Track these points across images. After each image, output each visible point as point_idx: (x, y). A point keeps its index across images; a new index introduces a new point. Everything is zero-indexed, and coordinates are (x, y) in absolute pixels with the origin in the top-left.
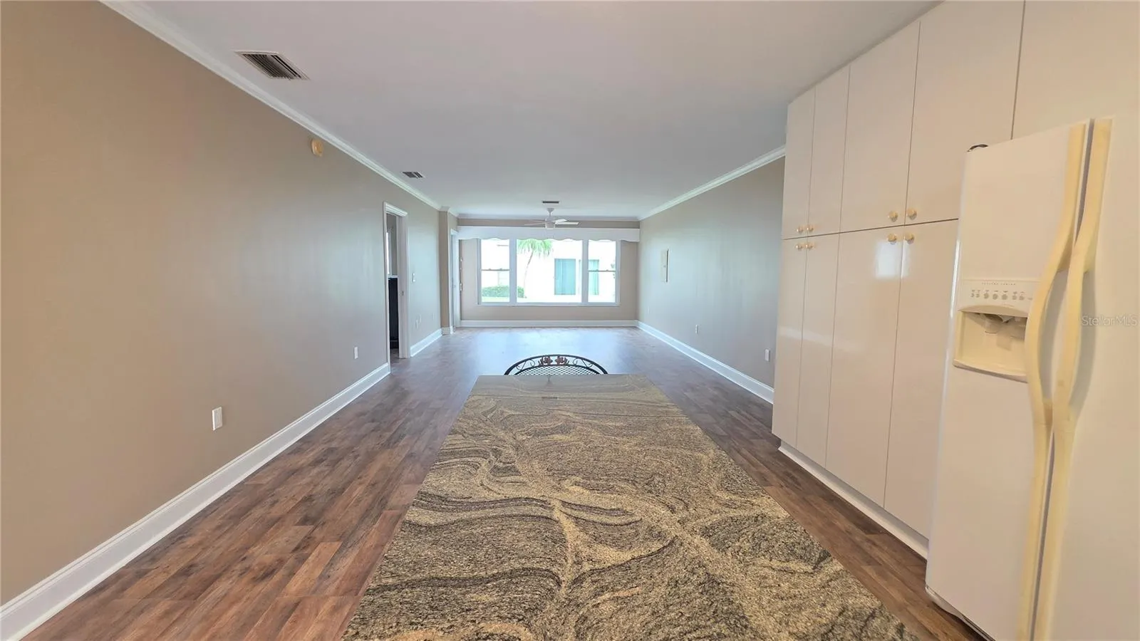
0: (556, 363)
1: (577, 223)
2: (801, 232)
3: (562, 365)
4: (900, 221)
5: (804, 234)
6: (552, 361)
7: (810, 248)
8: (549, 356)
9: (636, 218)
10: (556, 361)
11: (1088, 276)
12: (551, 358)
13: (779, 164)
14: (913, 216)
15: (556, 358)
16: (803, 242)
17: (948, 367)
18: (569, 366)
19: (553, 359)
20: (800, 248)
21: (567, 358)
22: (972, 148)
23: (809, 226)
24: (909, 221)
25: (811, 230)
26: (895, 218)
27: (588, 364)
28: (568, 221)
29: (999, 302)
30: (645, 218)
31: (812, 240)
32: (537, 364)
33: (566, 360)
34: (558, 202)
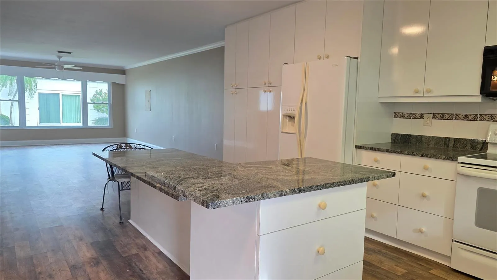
0: (125, 148)
1: (81, 68)
2: (232, 86)
3: (128, 148)
4: (267, 85)
5: (234, 87)
6: (123, 147)
7: (236, 94)
8: (121, 144)
9: (122, 67)
10: (124, 146)
11: (306, 104)
12: (122, 145)
13: (222, 49)
14: (270, 84)
15: (125, 145)
16: (234, 91)
17: (280, 133)
18: (132, 148)
19: (123, 145)
20: (232, 94)
21: (130, 145)
22: (284, 64)
23: (236, 84)
24: (270, 86)
25: (237, 86)
26: (265, 84)
27: (143, 147)
28: (76, 66)
29: (290, 112)
30: (128, 68)
31: (237, 90)
32: (115, 148)
33: (130, 146)
34: (70, 53)
